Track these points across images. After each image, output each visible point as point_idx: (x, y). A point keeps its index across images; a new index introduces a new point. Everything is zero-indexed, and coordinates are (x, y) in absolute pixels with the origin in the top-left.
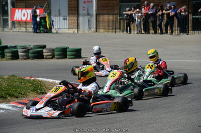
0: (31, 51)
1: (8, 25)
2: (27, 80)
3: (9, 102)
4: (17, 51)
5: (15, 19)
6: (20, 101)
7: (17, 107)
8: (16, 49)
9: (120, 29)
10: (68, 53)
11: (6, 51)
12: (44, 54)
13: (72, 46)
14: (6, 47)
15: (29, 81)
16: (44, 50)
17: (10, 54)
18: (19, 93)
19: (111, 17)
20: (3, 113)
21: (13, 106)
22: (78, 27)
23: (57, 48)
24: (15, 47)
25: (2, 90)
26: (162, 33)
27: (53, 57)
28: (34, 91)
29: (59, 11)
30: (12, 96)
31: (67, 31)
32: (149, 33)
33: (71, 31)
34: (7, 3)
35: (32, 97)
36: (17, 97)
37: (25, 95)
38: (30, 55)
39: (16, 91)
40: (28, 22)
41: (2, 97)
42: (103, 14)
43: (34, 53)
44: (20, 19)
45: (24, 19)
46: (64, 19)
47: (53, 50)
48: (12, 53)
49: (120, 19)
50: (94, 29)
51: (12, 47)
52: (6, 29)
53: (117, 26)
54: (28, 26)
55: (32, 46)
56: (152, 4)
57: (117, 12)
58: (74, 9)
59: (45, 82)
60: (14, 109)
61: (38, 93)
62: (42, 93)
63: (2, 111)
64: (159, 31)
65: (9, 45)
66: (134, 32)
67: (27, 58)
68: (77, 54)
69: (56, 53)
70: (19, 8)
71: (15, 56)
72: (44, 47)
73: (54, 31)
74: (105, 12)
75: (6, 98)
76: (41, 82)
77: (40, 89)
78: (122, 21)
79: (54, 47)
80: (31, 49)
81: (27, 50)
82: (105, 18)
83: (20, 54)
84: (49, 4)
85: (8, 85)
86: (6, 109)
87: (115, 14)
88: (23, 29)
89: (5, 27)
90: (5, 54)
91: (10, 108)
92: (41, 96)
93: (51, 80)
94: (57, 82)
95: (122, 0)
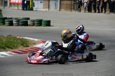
0: (20, 21)
1: (7, 5)
2: (18, 38)
3: (7, 51)
5: (11, 2)
6: (14, 51)
7: (11, 54)
8: (12, 20)
9: (74, 9)
10: (42, 23)
11: (6, 20)
12: (29, 23)
13: (45, 19)
14: (6, 18)
15: (19, 39)
16: (29, 21)
17: (8, 23)
18: (13, 46)
19: (69, 2)
20: (3, 58)
21: (10, 54)
22: (49, 8)
23: (36, 20)
24: (11, 18)
25: (3, 44)
26: (99, 12)
27: (34, 25)
28: (22, 45)
30: (9, 47)
31: (42, 10)
32: (91, 12)
33: (45, 10)
35: (21, 48)
36: (12, 48)
37: (16, 47)
38: (20, 23)
39: (11, 45)
40: (19, 3)
41: (3, 48)
43: (22, 22)
44: (14, 2)
45: (17, 2)
46: (41, 2)
47: (34, 21)
48: (9, 22)
49: (74, 3)
50: (58, 9)
51: (9, 18)
52: (6, 8)
54: (19, 6)
55: (21, 18)
59: (28, 40)
60: (10, 55)
61: (24, 46)
62: (27, 46)
63: (3, 56)
64: (97, 11)
65: (8, 17)
66: (82, 11)
67: (18, 25)
68: (48, 23)
69: (35, 23)
71: (11, 24)
72: (29, 19)
73: (34, 9)
75: (5, 48)
76: (26, 39)
77: (26, 44)
78: (75, 5)
79: (34, 19)
80: (21, 20)
81: (18, 21)
82: (65, 2)
83: (14, 22)
85: (7, 41)
86: (5, 55)
88: (16, 8)
89: (6, 6)
90: (5, 22)
91: (8, 55)
92: (26, 48)
93: (32, 39)
94: (36, 40)
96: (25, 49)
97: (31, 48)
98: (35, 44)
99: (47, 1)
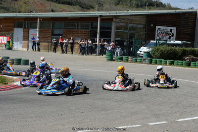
10: (21, 62)
12: (8, 62)
13: (24, 58)
16: (8, 60)
19: (46, 44)
27: (13, 64)
28: (1, 82)
29: (18, 38)
31: (22, 49)
33: (24, 50)
47: (13, 60)
49: (51, 45)
53: (50, 49)
56: (72, 38)
58: (26, 38)
62: (6, 84)
68: (27, 62)
69: (15, 61)
72: (8, 58)
73: (14, 49)
74: (43, 40)
76: (5, 77)
79: (14, 58)
82: (43, 44)
84: (13, 35)
87: (48, 42)
92: (5, 85)
93: (11, 77)
94: (14, 78)
95: (53, 35)
96: (3, 86)
97: (10, 86)
98: (14, 81)
99: (26, 42)
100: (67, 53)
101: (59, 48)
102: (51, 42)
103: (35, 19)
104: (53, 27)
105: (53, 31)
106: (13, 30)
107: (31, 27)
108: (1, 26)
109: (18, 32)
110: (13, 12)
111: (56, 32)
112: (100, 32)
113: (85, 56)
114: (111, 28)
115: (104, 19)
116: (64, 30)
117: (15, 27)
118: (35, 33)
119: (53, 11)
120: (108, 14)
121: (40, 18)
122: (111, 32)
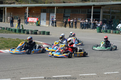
0: (33, 32)
4: (29, 32)
10: (45, 33)
11: (25, 31)
12: (38, 33)
13: (47, 31)
14: (25, 30)
16: (38, 32)
19: (60, 22)
23: (42, 31)
24: (28, 30)
27: (40, 34)
29: (43, 19)
31: (45, 25)
34: (26, 16)
42: (57, 21)
45: (32, 21)
46: (45, 22)
47: (40, 32)
49: (63, 23)
53: (62, 25)
55: (34, 30)
56: (75, 19)
57: (62, 20)
58: (48, 19)
67: (32, 34)
68: (48, 33)
70: (30, 17)
71: (28, 33)
72: (38, 31)
73: (41, 25)
83: (30, 32)
84: (40, 17)
87: (62, 21)
93: (39, 42)
94: (41, 42)
95: (64, 17)
99: (48, 21)
100: (72, 28)
101: (68, 25)
102: (63, 21)
103: (54, 7)
104: (64, 12)
105: (64, 14)
106: (40, 14)
107: (51, 12)
108: (34, 12)
109: (44, 15)
110: (41, 3)
111: (66, 15)
112: (93, 15)
113: (83, 30)
114: (100, 12)
115: (96, 7)
116: (71, 14)
117: (41, 12)
118: (54, 16)
119: (64, 2)
120: (98, 4)
121: (56, 7)
122: (100, 15)
